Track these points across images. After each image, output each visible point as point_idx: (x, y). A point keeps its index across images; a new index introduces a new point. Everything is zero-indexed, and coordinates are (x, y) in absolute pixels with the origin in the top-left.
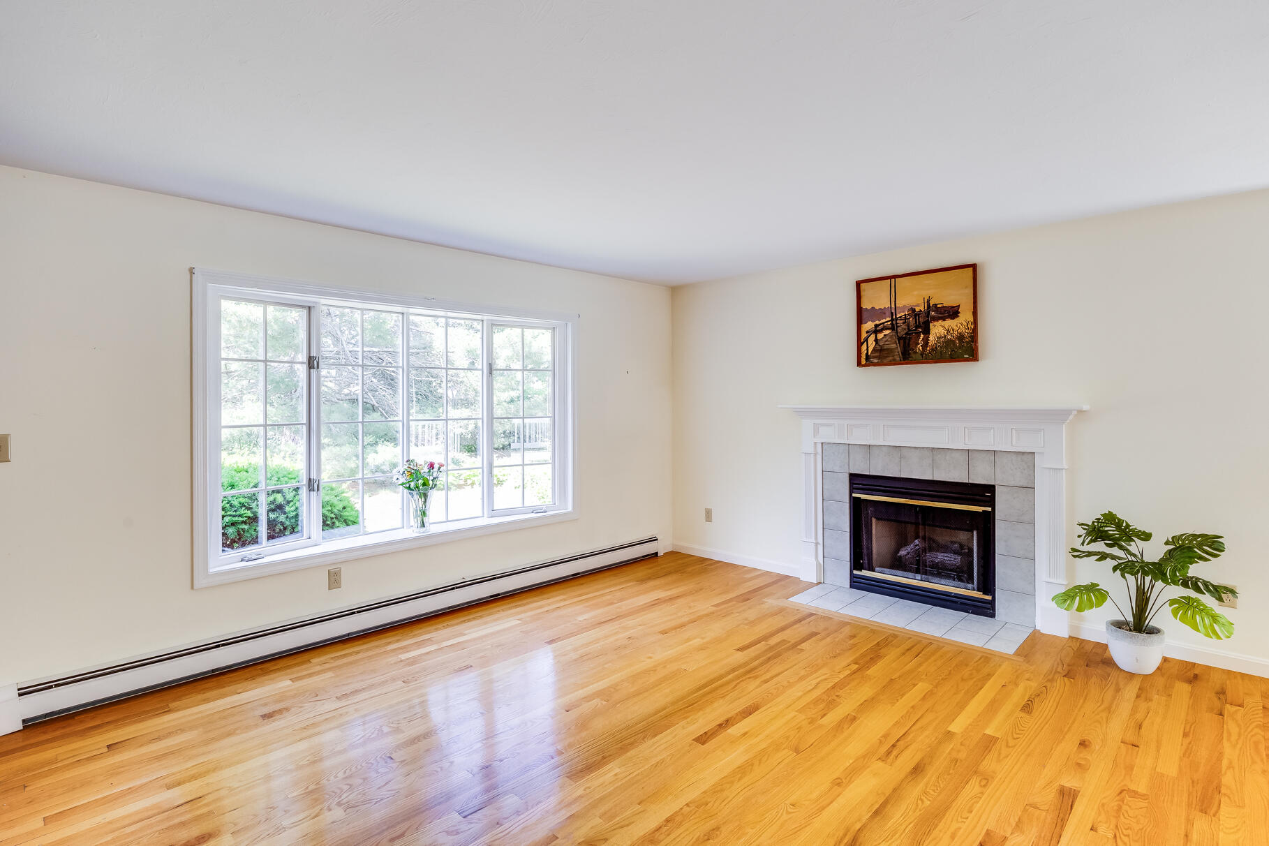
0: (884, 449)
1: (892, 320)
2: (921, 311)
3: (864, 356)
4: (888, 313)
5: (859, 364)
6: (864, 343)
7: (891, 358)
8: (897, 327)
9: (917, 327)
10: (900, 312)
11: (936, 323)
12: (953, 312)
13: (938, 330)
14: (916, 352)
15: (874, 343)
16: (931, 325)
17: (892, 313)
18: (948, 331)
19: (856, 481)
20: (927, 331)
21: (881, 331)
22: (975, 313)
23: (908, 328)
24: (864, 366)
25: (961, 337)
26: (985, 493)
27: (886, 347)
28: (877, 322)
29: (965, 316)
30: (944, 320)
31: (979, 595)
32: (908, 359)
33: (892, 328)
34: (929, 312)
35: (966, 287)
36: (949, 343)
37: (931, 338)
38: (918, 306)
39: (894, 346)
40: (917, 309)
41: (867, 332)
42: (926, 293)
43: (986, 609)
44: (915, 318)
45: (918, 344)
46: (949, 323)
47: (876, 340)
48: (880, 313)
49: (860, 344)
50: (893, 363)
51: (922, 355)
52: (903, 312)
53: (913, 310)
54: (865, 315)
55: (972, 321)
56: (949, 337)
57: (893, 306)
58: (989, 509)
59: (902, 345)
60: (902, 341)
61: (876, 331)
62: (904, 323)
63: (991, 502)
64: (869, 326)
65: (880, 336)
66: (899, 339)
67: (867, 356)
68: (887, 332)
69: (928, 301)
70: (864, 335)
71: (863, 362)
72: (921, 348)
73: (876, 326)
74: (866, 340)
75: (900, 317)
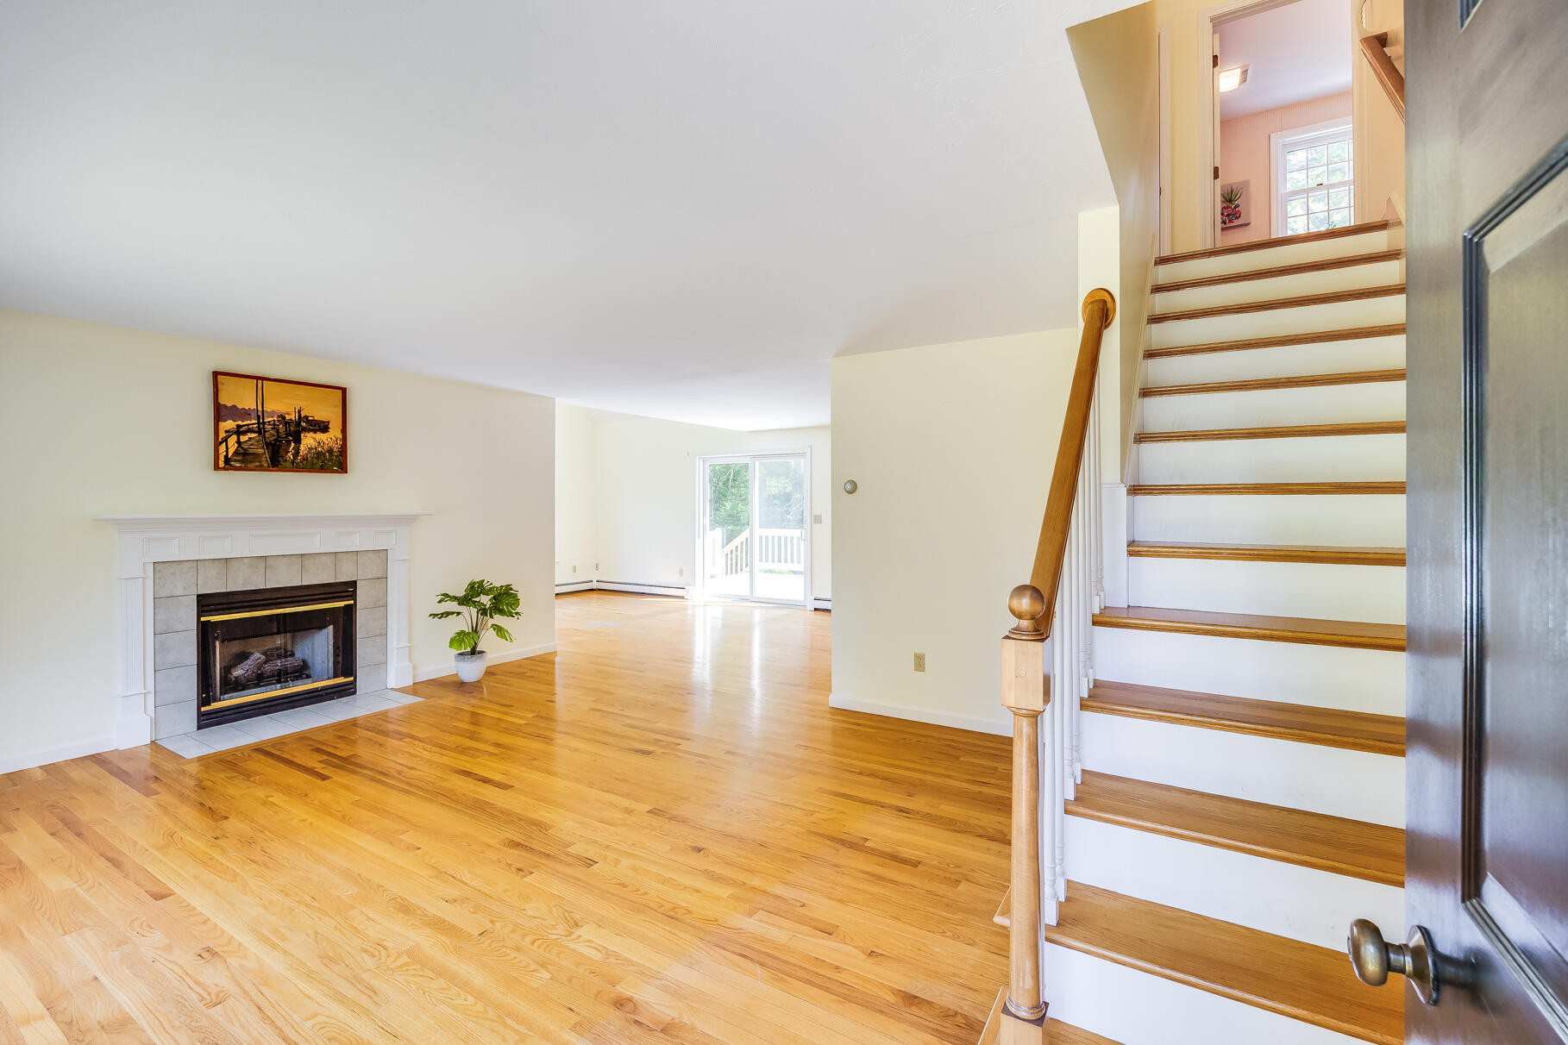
0: (246, 560)
1: (259, 423)
2: (291, 420)
3: (222, 458)
4: (253, 415)
5: (217, 468)
6: (222, 442)
7: (258, 464)
8: (265, 432)
9: (287, 435)
10: (269, 417)
11: (307, 434)
12: (323, 427)
13: (309, 441)
14: (286, 460)
15: (236, 445)
16: (302, 435)
17: (259, 417)
18: (319, 443)
19: (206, 603)
20: (298, 441)
21: (245, 433)
22: (344, 431)
23: (278, 434)
24: (224, 469)
25: (330, 451)
26: (348, 589)
27: (251, 451)
28: (240, 423)
29: (335, 432)
30: (315, 433)
31: (341, 680)
32: (277, 466)
33: (259, 432)
34: (300, 422)
35: (336, 406)
36: (319, 454)
37: (302, 448)
38: (288, 414)
39: (261, 451)
40: (288, 417)
41: (226, 432)
42: (298, 404)
43: (348, 690)
44: (285, 425)
45: (289, 452)
46: (320, 436)
47: (238, 442)
48: (245, 414)
49: (217, 444)
50: (260, 468)
51: (293, 463)
52: (272, 417)
53: (284, 418)
54: (223, 412)
55: (341, 437)
56: (320, 449)
57: (260, 409)
58: (352, 602)
59: (270, 451)
60: (270, 447)
61: (239, 431)
62: (272, 429)
63: (353, 596)
64: (230, 424)
65: (243, 438)
66: (268, 444)
67: (227, 460)
68: (253, 435)
69: (299, 412)
70: (222, 435)
71: (222, 464)
72: (291, 457)
73: (239, 426)
74: (225, 440)
75: (269, 422)
